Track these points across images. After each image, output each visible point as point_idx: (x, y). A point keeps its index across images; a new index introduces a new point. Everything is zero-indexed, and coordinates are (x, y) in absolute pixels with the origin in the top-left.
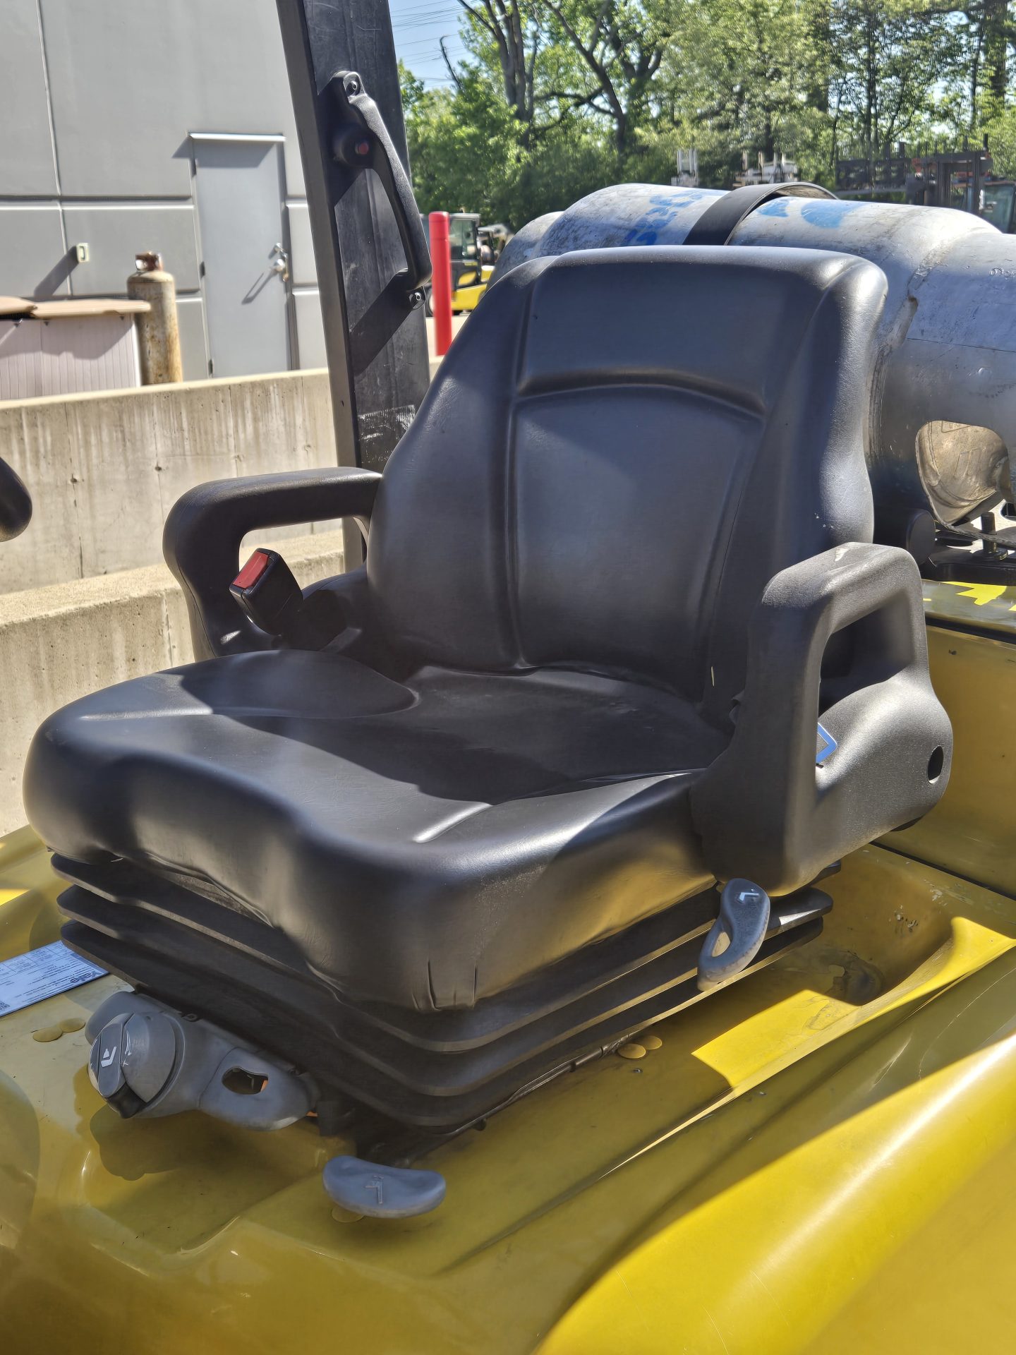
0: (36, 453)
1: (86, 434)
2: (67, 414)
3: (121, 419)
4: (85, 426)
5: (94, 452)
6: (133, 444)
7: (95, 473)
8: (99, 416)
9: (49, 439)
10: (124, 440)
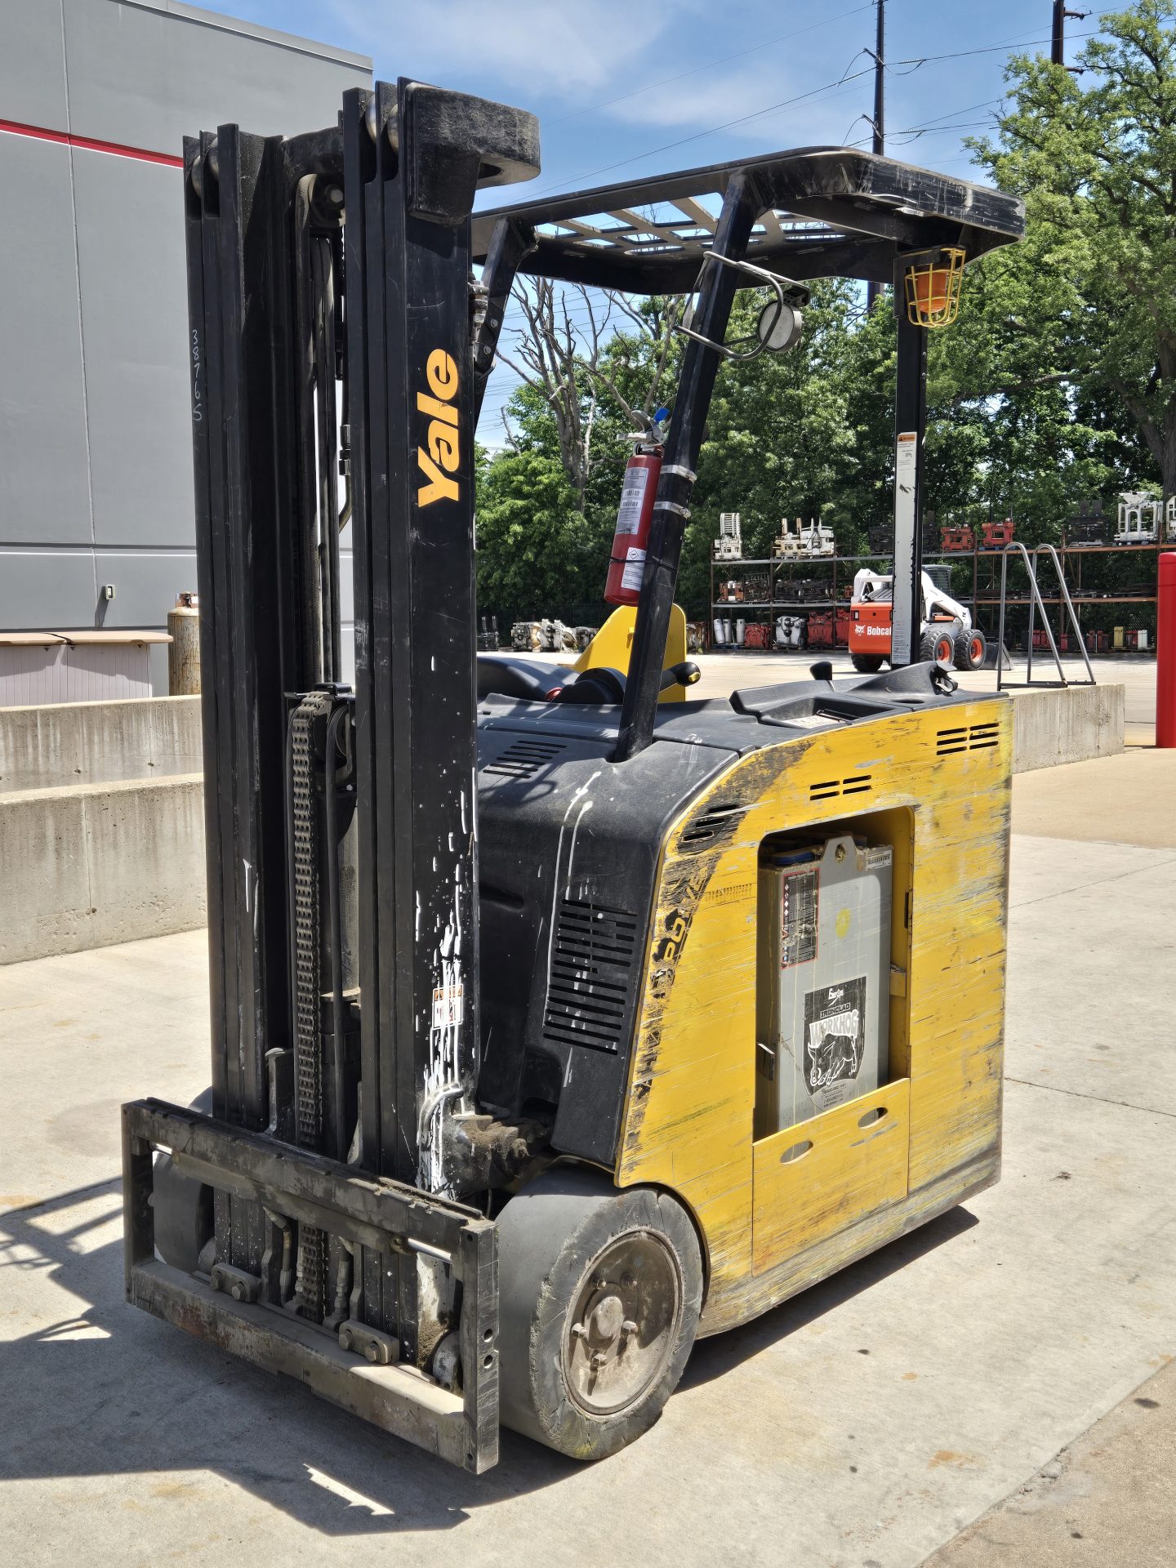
0: (47, 747)
1: (90, 734)
2: (75, 717)
3: (120, 723)
4: (90, 728)
5: (96, 748)
6: (130, 744)
7: (96, 767)
8: (102, 721)
9: (59, 736)
10: (122, 739)
